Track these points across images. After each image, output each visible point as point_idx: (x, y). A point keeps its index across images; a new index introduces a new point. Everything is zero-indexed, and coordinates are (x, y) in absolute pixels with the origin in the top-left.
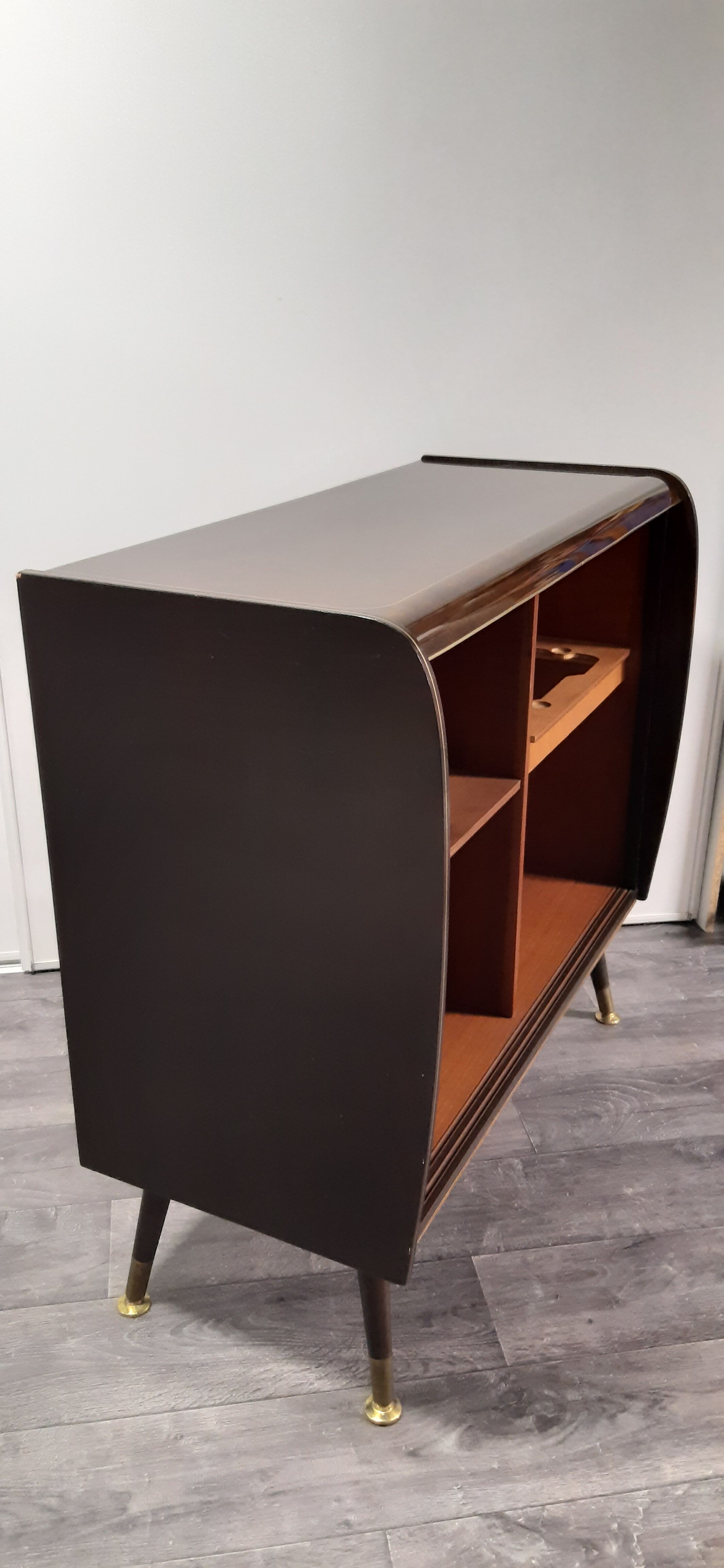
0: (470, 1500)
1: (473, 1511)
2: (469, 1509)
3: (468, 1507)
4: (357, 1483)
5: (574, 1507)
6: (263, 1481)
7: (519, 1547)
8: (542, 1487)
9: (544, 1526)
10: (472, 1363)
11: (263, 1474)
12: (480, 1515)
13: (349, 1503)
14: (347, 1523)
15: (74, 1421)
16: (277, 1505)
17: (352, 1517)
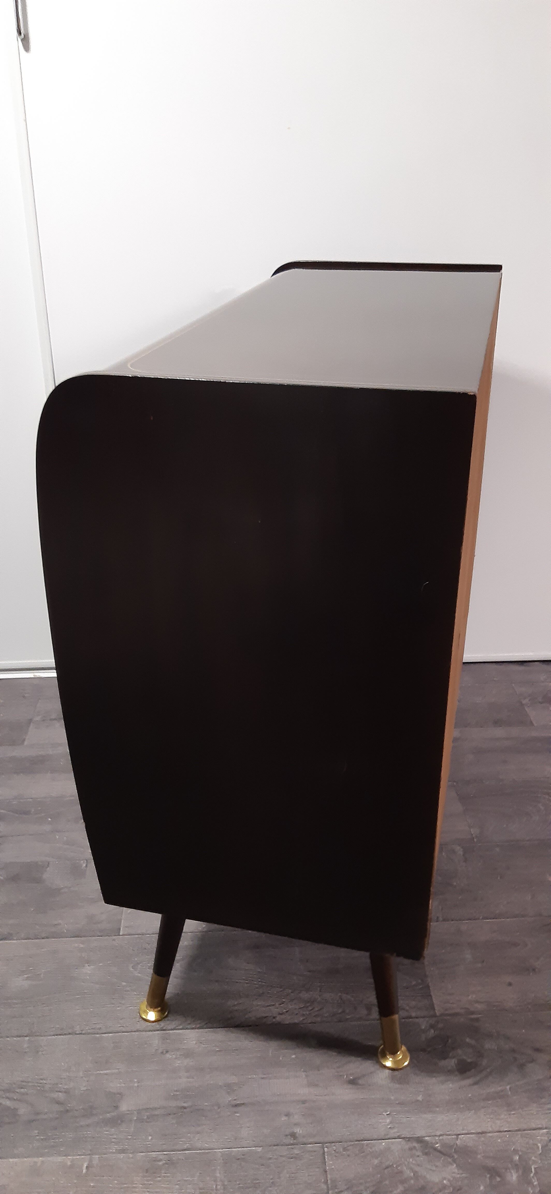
0: (397, 1125)
1: (398, 1134)
2: (394, 1133)
3: (395, 1130)
4: (304, 1102)
5: (483, 1139)
6: (228, 1093)
7: (434, 1168)
8: (458, 1120)
9: (456, 1152)
10: (407, 1011)
11: (229, 1088)
12: (403, 1138)
13: (296, 1118)
14: (293, 1135)
15: (83, 1032)
16: (238, 1115)
17: (298, 1130)
